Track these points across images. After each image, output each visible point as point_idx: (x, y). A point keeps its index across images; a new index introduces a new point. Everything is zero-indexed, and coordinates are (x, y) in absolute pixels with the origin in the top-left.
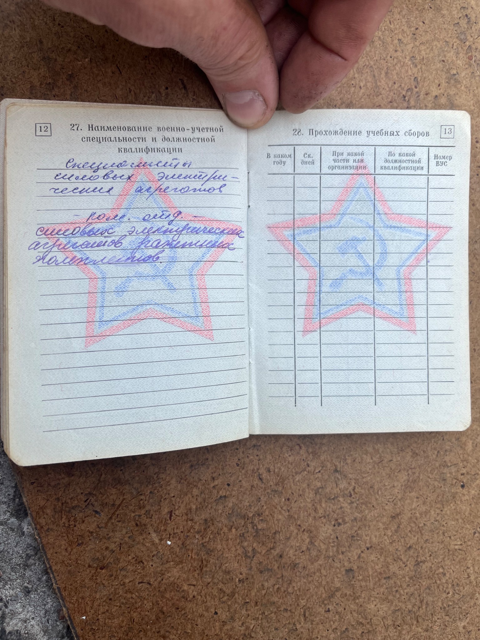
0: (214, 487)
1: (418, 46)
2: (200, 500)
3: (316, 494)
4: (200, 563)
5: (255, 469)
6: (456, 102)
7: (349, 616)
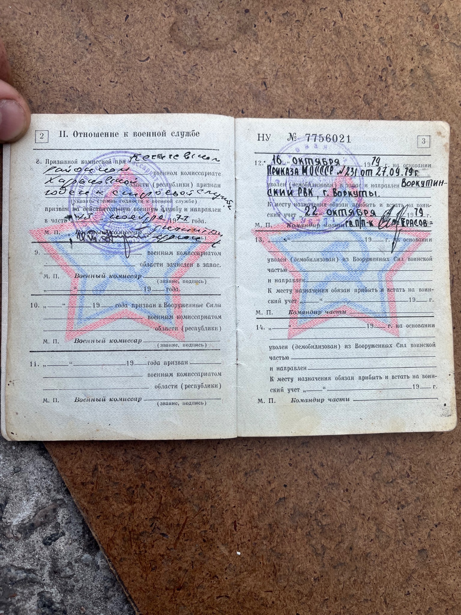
0: (271, 490)
1: (383, 27)
2: (260, 505)
3: (373, 480)
4: (273, 569)
5: (309, 465)
6: (432, 71)
7: (430, 595)
